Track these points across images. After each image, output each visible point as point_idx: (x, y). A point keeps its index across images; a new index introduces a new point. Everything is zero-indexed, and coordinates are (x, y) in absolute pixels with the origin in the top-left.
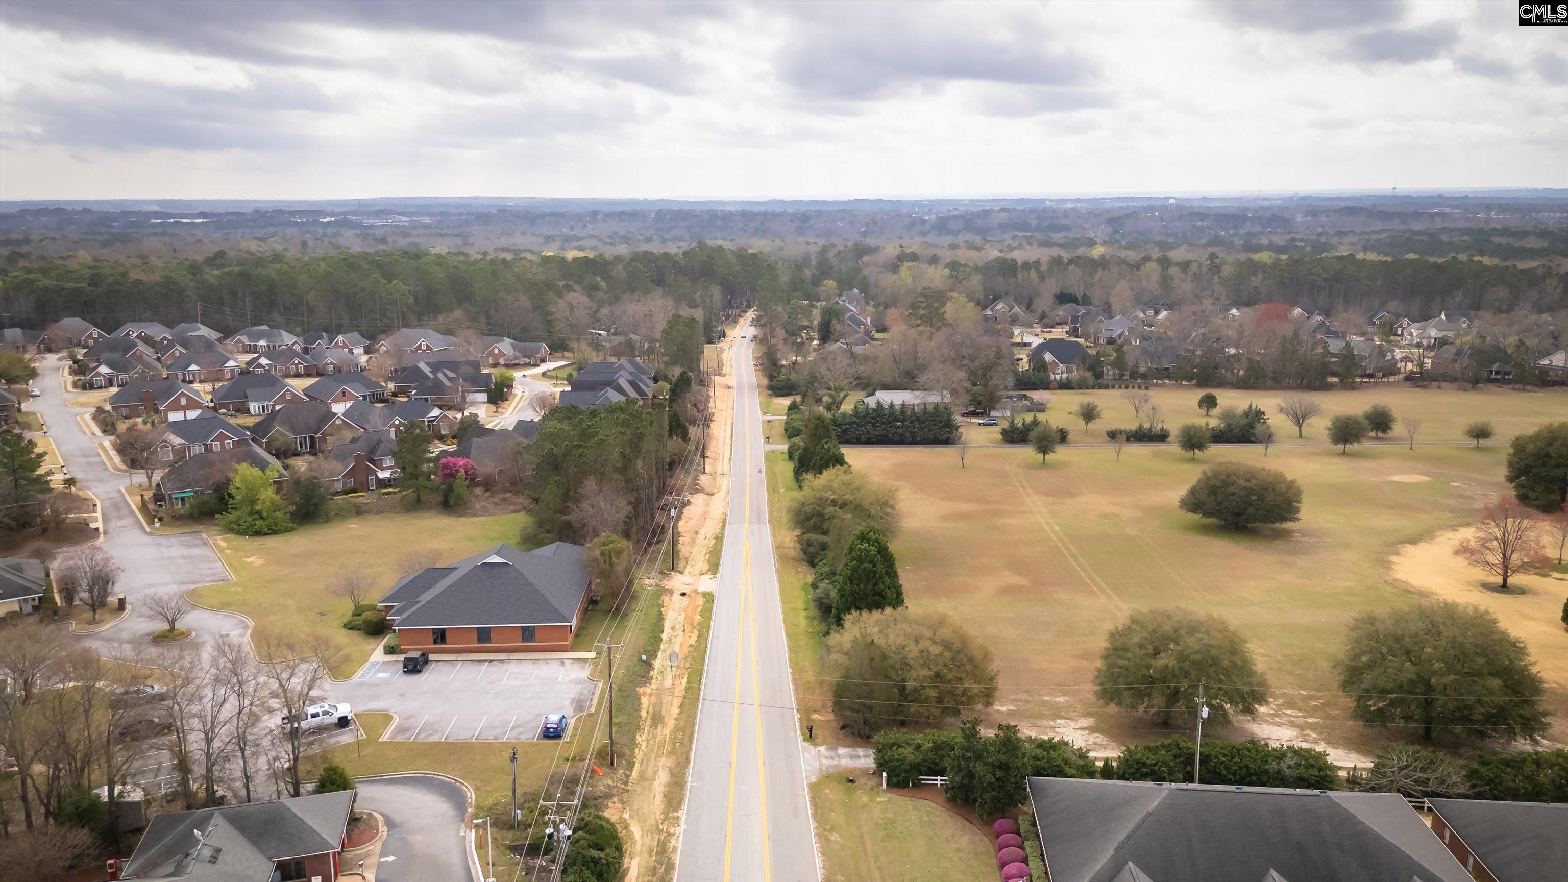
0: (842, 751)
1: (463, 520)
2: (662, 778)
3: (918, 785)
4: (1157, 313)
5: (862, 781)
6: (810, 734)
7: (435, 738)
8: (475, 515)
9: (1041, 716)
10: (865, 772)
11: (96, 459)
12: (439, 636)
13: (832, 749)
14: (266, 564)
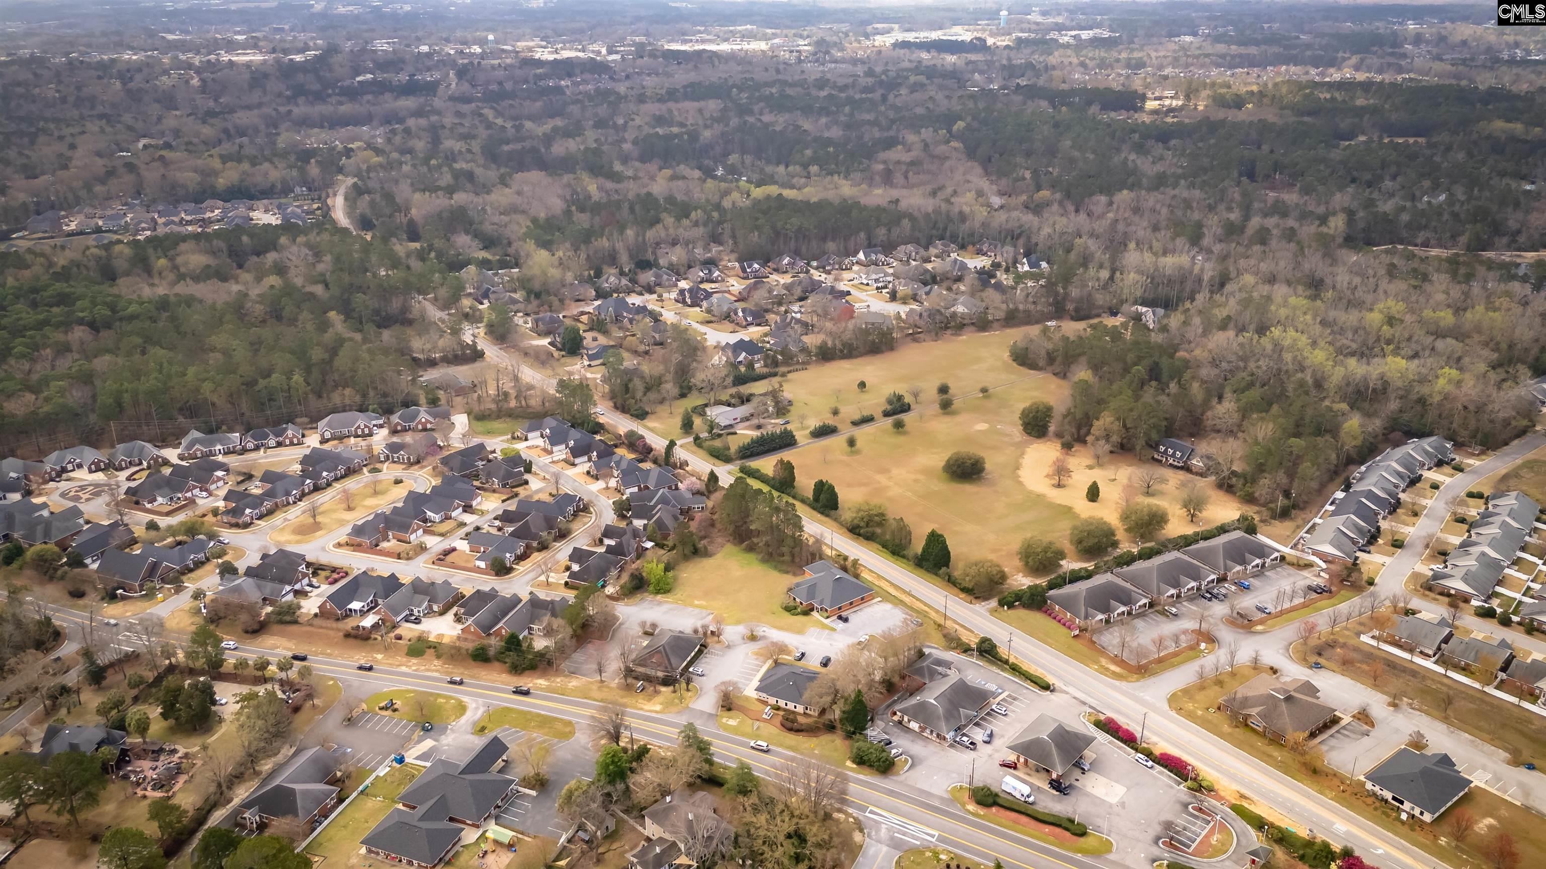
0: (983, 603)
2: (957, 626)
3: (1015, 606)
5: (1001, 610)
6: (969, 602)
8: (714, 554)
9: (1012, 576)
10: (997, 607)
12: (840, 608)
13: (980, 604)
14: (707, 602)
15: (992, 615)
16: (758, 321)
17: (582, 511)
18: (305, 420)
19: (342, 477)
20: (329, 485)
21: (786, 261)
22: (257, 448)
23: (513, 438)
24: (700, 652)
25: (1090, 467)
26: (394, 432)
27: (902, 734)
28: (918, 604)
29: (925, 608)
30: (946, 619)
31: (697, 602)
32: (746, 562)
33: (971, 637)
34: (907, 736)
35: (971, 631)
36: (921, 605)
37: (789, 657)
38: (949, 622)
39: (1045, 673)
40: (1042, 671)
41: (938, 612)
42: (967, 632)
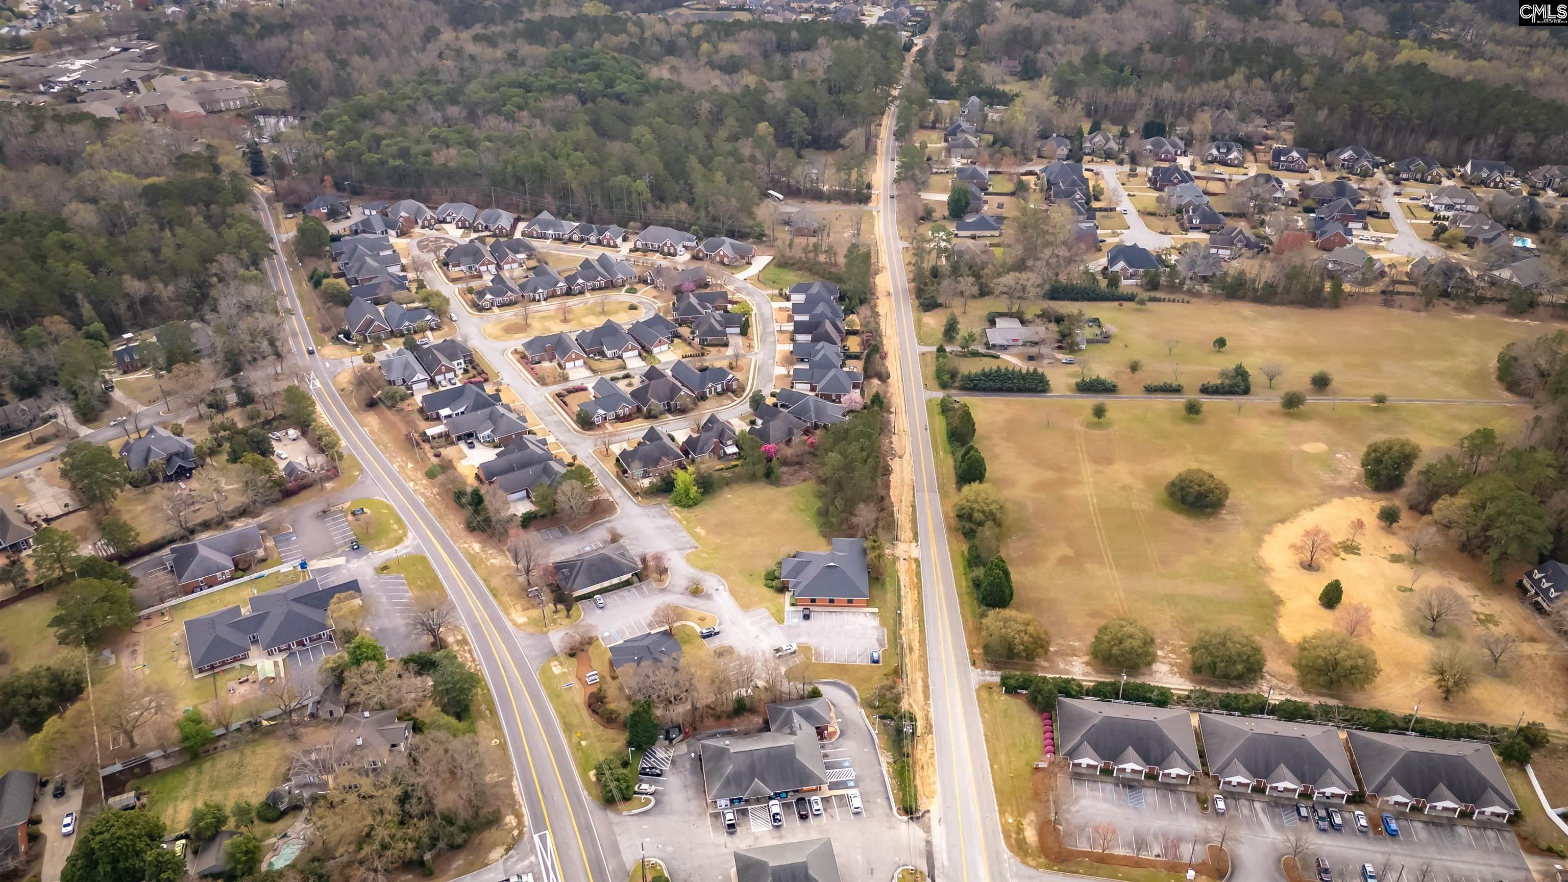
0: (987, 672)
1: (780, 489)
2: (920, 684)
3: (1017, 693)
4: (1229, 150)
5: (995, 689)
6: (974, 664)
7: (831, 662)
8: (784, 486)
9: (1067, 655)
10: (996, 684)
11: (555, 418)
12: (813, 601)
13: (983, 671)
14: (707, 534)
15: (978, 691)
16: (1207, 226)
17: (733, 392)
18: (638, 224)
19: (600, 289)
20: (581, 293)
21: (1346, 155)
22: (581, 241)
23: (781, 295)
24: (628, 583)
25: (1396, 559)
26: (695, 258)
27: (687, 773)
28: (916, 636)
29: (916, 645)
30: (921, 670)
31: (698, 530)
32: (802, 507)
33: (917, 704)
34: (689, 777)
35: (927, 696)
36: (917, 639)
37: (698, 630)
38: (919, 675)
39: (939, 791)
40: (938, 787)
41: (923, 656)
42: (920, 697)
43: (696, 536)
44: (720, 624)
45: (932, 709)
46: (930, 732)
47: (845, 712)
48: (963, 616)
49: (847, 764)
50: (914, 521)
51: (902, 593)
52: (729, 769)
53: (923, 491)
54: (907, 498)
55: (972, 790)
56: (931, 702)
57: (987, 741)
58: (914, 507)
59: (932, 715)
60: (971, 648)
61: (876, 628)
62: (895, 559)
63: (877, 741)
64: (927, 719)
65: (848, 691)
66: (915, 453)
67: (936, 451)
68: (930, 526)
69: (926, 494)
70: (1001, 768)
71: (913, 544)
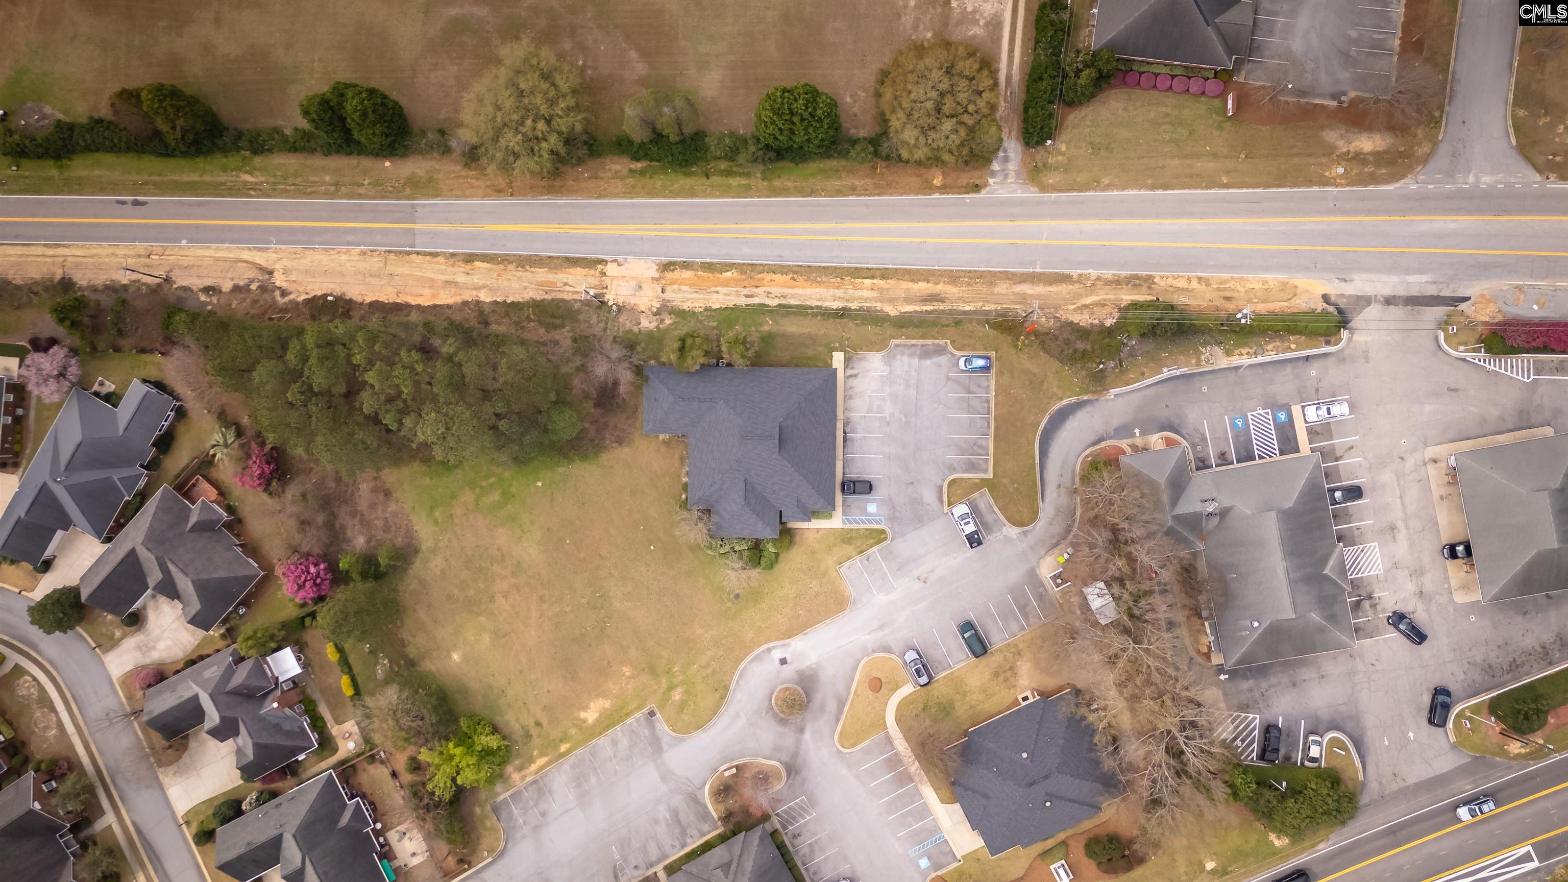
0: (996, 166)
2: (1028, 288)
5: (1043, 157)
6: (977, 188)
10: (1030, 155)
13: (993, 174)
14: (604, 695)
15: (1043, 188)
27: (1264, 685)
28: (904, 286)
29: (922, 287)
30: (992, 284)
31: (590, 716)
32: (495, 497)
33: (1080, 296)
34: (1273, 680)
35: (1064, 279)
36: (905, 285)
37: (908, 689)
38: (1002, 288)
39: (1282, 277)
40: (1273, 278)
41: (954, 277)
42: (1061, 289)
43: (608, 721)
44: (888, 650)
45: (1094, 273)
46: (1149, 279)
47: (1116, 422)
48: (839, 193)
49: (1240, 423)
50: (526, 262)
51: (774, 303)
52: (1315, 617)
53: (412, 232)
54: (439, 271)
55: (1280, 222)
56: (1075, 273)
57: (1165, 187)
58: (470, 259)
59: (1108, 274)
60: (928, 188)
61: (889, 360)
62: (665, 309)
63: (1184, 370)
64: (1117, 282)
65: (1062, 416)
66: (258, 239)
67: (244, 190)
68: (553, 228)
69: (417, 226)
70: (1228, 172)
71: (611, 269)
